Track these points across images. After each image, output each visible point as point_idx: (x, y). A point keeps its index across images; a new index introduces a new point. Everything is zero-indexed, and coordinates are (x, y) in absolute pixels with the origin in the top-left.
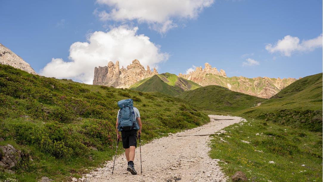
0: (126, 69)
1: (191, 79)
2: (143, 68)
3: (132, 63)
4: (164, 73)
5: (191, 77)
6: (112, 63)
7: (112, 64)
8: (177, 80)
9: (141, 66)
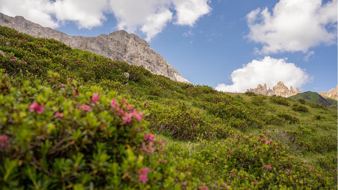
0: (273, 90)
1: (332, 96)
2: (287, 88)
3: (277, 85)
4: (306, 91)
5: (332, 94)
6: (260, 85)
7: (260, 87)
8: (318, 97)
9: (285, 87)
